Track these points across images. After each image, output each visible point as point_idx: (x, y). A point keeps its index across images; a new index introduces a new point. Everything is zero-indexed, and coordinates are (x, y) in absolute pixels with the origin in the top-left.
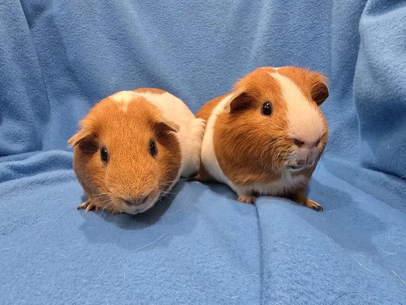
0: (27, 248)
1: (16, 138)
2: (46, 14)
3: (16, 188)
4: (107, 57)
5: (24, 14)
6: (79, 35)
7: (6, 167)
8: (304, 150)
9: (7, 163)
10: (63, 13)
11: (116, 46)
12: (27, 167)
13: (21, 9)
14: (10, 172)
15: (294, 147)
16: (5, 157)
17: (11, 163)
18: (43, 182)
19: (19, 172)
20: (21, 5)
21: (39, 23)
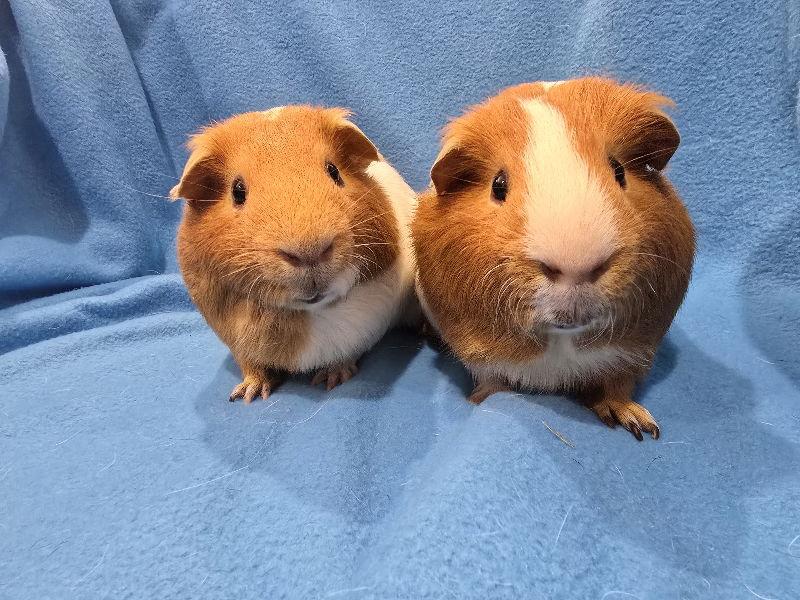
0: (24, 469)
1: (111, 253)
2: (163, 15)
3: (78, 348)
4: (273, 87)
5: (116, 23)
6: (218, 49)
7: (76, 308)
8: (562, 289)
9: (78, 301)
10: (189, 9)
11: (288, 61)
12: (114, 308)
13: (110, 15)
14: (83, 316)
15: (541, 281)
16: (87, 289)
17: (85, 301)
18: (129, 337)
19: (101, 316)
20: (110, 8)
21: (153, 35)
